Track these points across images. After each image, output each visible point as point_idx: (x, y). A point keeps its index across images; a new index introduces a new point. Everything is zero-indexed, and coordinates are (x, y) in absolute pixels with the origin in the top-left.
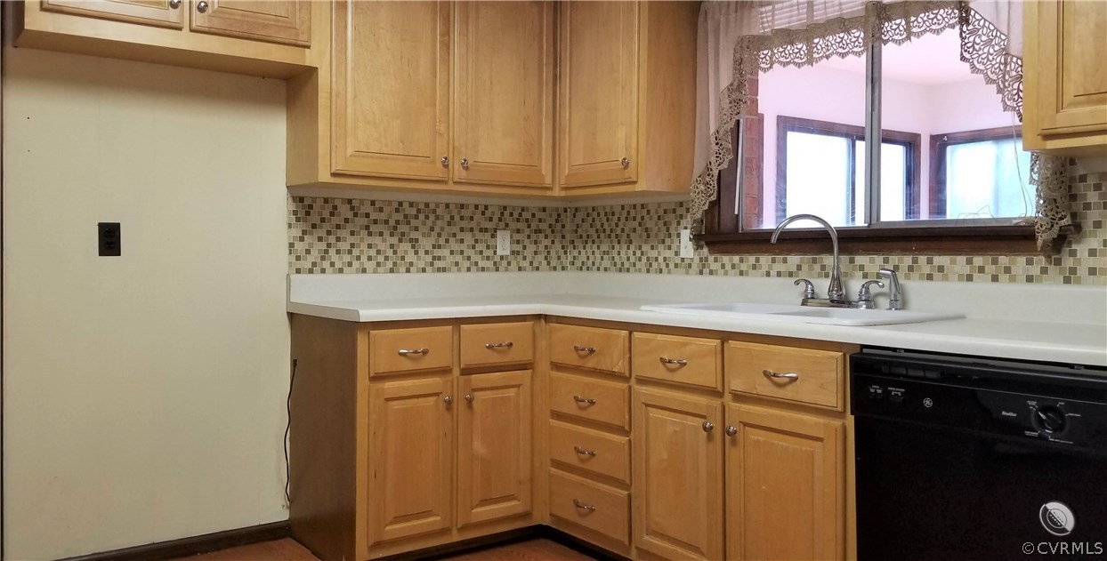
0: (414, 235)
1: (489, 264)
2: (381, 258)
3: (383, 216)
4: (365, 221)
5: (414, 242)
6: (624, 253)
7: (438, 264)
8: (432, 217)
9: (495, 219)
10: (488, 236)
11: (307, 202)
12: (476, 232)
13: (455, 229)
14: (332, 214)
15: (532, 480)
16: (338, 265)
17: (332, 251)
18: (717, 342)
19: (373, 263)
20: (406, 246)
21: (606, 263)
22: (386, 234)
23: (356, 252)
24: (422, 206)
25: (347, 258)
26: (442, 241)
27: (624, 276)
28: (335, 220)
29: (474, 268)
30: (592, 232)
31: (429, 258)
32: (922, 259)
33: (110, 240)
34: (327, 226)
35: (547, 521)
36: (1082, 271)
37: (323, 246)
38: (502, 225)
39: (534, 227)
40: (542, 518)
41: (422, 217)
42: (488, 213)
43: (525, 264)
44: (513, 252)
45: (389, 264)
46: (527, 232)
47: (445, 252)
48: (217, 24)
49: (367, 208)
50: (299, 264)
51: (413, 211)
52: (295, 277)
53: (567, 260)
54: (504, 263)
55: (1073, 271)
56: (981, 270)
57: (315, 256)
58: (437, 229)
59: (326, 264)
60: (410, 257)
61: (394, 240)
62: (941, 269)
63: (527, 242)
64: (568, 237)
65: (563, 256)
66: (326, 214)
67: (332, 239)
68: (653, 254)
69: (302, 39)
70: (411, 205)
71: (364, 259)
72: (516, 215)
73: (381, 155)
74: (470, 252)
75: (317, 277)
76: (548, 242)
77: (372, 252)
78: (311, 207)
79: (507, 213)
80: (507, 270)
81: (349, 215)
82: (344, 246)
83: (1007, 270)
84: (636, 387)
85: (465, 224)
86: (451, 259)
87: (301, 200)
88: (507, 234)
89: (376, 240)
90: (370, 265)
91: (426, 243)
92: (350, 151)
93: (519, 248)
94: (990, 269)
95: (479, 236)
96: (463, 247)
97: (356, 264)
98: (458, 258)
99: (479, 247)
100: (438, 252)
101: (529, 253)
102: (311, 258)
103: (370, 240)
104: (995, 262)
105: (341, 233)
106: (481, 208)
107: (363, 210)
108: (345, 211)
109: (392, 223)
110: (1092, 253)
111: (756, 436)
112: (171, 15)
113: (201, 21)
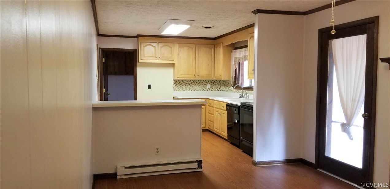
0: (193, 85)
1: (206, 90)
2: (187, 89)
3: (187, 83)
4: (185, 83)
5: (193, 86)
7: (197, 90)
8: (196, 82)
9: (207, 82)
10: (206, 85)
11: (176, 81)
12: (204, 84)
13: (200, 84)
15: (206, 122)
16: (180, 90)
17: (180, 88)
18: (219, 102)
19: (186, 90)
20: (191, 87)
22: (188, 85)
23: (183, 88)
24: (194, 81)
25: (182, 89)
26: (197, 86)
28: (180, 83)
29: (203, 90)
31: (195, 89)
33: (149, 87)
34: (179, 84)
35: (208, 129)
37: (178, 87)
38: (208, 83)
39: (214, 83)
40: (207, 128)
41: (194, 82)
42: (206, 82)
43: (213, 90)
44: (210, 88)
45: (189, 90)
46: (213, 84)
47: (198, 88)
48: (162, 59)
49: (185, 81)
50: (175, 90)
51: (193, 82)
52: (174, 92)
53: (221, 89)
54: (209, 90)
57: (177, 89)
58: (197, 84)
59: (179, 90)
60: (192, 89)
61: (189, 86)
63: (213, 86)
64: (221, 85)
65: (220, 89)
66: (179, 83)
67: (180, 86)
69: (173, 59)
70: (192, 81)
71: (184, 89)
72: (211, 82)
73: (184, 75)
74: (203, 88)
75: (177, 92)
76: (217, 86)
77: (186, 88)
79: (209, 81)
80: (209, 91)
81: (182, 83)
82: (181, 87)
84: (215, 109)
85: (201, 83)
86: (199, 89)
87: (175, 81)
88: (209, 85)
89: (186, 86)
90: (185, 90)
91: (195, 87)
92: (180, 74)
93: (212, 87)
95: (204, 85)
96: (201, 87)
97: (183, 90)
98: (200, 89)
99: (204, 87)
100: (197, 88)
101: (213, 88)
102: (176, 89)
103: (185, 86)
105: (181, 85)
106: (205, 81)
107: (184, 82)
108: (181, 82)
109: (189, 83)
111: (222, 114)
112: (156, 59)
113: (159, 59)
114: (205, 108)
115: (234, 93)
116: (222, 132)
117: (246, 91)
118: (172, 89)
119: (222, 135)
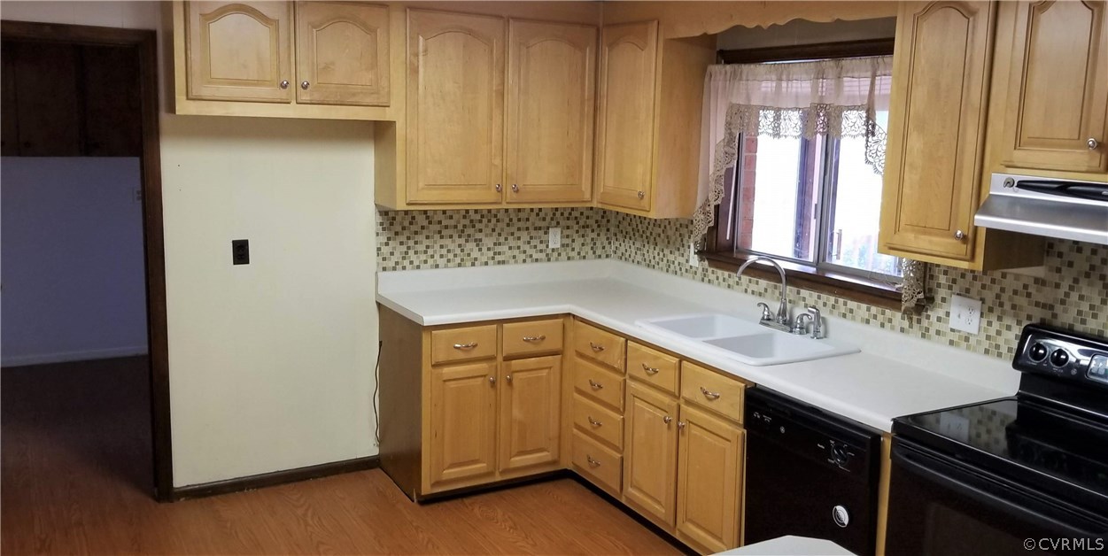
0: (478, 236)
1: (543, 256)
2: (451, 256)
3: (452, 222)
4: (438, 227)
5: (478, 241)
6: (651, 253)
7: (498, 258)
8: (494, 220)
9: (548, 219)
10: (541, 232)
11: (391, 215)
12: (532, 230)
13: (513, 229)
14: (411, 223)
15: (560, 437)
16: (416, 263)
17: (411, 252)
18: (677, 360)
19: (445, 259)
20: (471, 245)
21: (639, 258)
22: (456, 236)
23: (430, 252)
24: (485, 213)
25: (423, 257)
26: (502, 239)
27: (650, 271)
28: (414, 228)
29: (528, 260)
30: (629, 229)
31: (491, 254)
32: (841, 300)
33: (241, 252)
34: (406, 233)
35: (570, 467)
36: (932, 332)
37: (404, 248)
38: (554, 223)
39: (582, 223)
41: (485, 220)
42: (542, 215)
43: (574, 254)
44: (563, 245)
45: (458, 260)
46: (576, 227)
47: (504, 248)
48: (317, 97)
49: (441, 217)
50: (385, 264)
51: (478, 217)
52: (382, 274)
53: (610, 250)
54: (555, 254)
55: (927, 330)
56: (875, 317)
57: (397, 257)
58: (498, 230)
59: (406, 263)
60: (475, 254)
61: (462, 241)
62: (851, 311)
63: (575, 236)
64: (613, 230)
65: (607, 246)
66: (406, 223)
67: (411, 243)
68: (671, 258)
69: (383, 101)
70: (476, 211)
71: (437, 257)
72: (566, 215)
73: (447, 187)
74: (527, 247)
75: (399, 273)
76: (594, 235)
77: (444, 251)
78: (394, 219)
79: (558, 214)
80: (557, 260)
81: (425, 223)
82: (421, 248)
83: (890, 321)
84: (630, 383)
85: (521, 224)
86: (510, 253)
87: (386, 213)
88: (558, 230)
89: (447, 242)
90: (442, 262)
91: (488, 242)
92: (421, 185)
93: (568, 241)
94: (880, 317)
95: (534, 233)
96: (520, 243)
97: (430, 261)
98: (516, 252)
99: (534, 242)
100: (498, 249)
101: (577, 245)
102: (394, 259)
103: (443, 242)
104: (883, 313)
105: (418, 238)
106: (536, 211)
107: (436, 218)
108: (421, 220)
109: (460, 227)
110: (939, 319)
111: (695, 431)
112: (282, 94)
113: (305, 97)
114: (558, 364)
115: (705, 286)
116: (691, 526)
117: (802, 291)
118: (372, 260)
119: (683, 534)
